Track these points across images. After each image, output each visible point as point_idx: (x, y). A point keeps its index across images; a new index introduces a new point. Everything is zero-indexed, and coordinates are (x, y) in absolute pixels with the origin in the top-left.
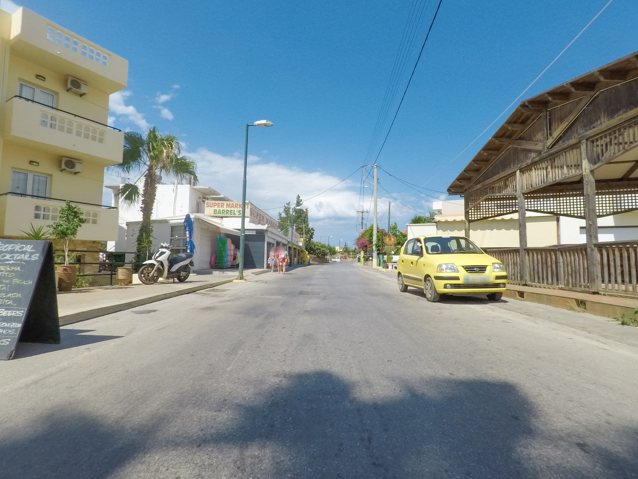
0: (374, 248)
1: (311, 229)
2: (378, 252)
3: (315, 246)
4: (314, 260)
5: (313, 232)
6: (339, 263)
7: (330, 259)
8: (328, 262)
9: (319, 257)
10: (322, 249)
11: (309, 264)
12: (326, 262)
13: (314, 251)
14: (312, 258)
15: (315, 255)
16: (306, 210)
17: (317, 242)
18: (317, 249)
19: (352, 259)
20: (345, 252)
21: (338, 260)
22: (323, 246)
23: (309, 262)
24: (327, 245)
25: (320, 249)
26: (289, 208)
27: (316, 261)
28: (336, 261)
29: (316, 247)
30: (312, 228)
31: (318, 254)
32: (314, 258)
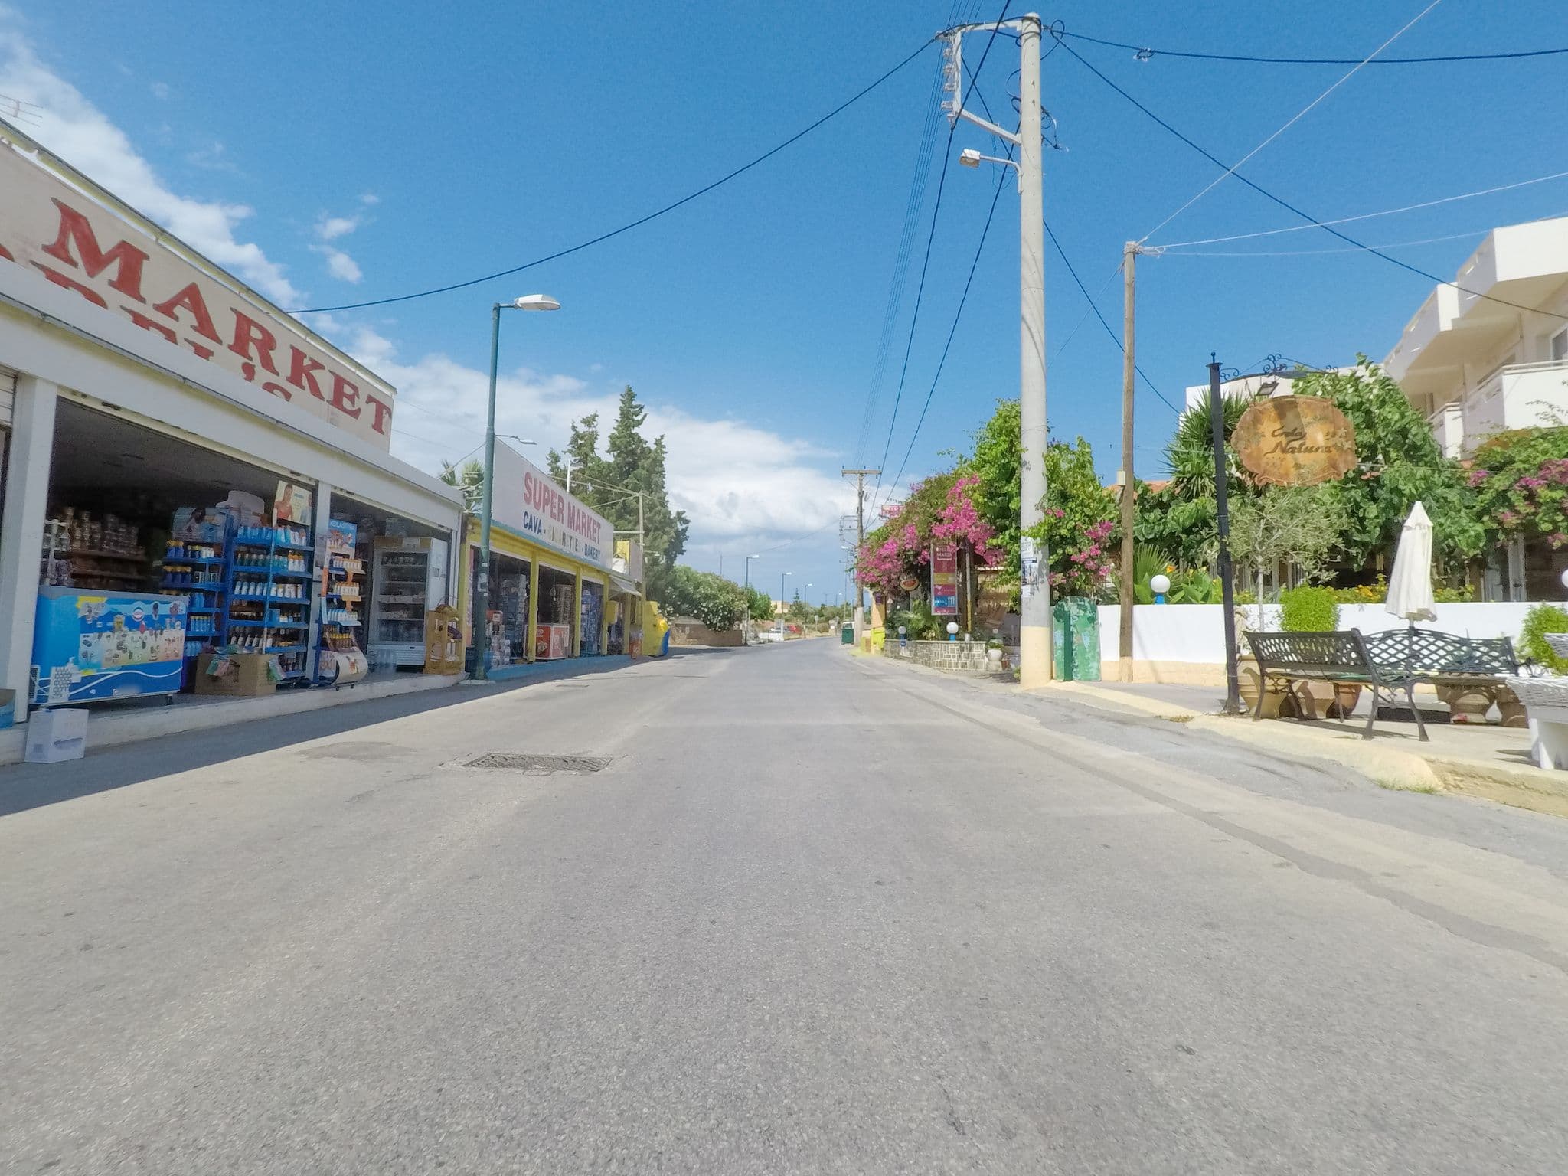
0: (1030, 550)
1: (673, 515)
2: (1060, 579)
3: (696, 587)
4: (694, 635)
5: (685, 530)
6: (780, 646)
7: (751, 634)
8: (746, 644)
9: (711, 625)
10: (723, 598)
11: (665, 653)
12: (739, 641)
13: (694, 604)
14: (687, 628)
15: (697, 617)
16: (658, 443)
17: (705, 575)
18: (707, 597)
19: (819, 634)
20: (795, 615)
21: (778, 637)
22: (727, 588)
23: (666, 643)
24: (741, 585)
25: (715, 597)
26: (593, 437)
27: (699, 639)
28: (770, 641)
29: (701, 589)
30: (679, 514)
31: (707, 614)
32: (694, 628)
